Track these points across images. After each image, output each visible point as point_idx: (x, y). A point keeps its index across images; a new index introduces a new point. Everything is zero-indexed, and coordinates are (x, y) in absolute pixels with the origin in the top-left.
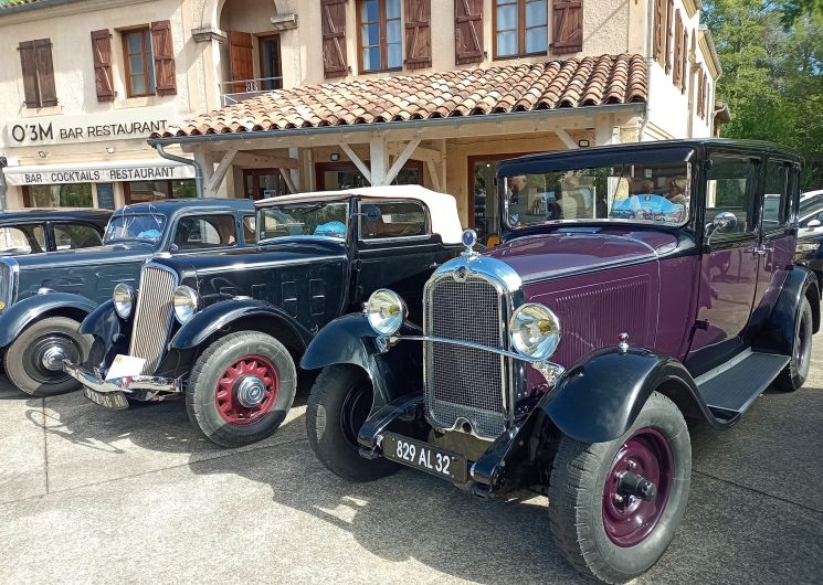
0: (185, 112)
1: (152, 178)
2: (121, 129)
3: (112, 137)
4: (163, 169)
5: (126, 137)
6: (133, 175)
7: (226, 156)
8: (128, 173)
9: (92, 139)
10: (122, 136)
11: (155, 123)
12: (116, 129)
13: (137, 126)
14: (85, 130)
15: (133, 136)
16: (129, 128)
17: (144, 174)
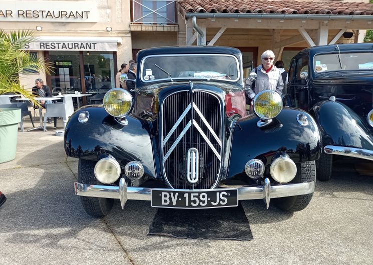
0: (104, 8)
1: (77, 50)
2: (49, 14)
3: (40, 19)
4: (87, 44)
5: (54, 20)
6: (60, 47)
7: (220, 31)
8: (56, 45)
9: (21, 19)
10: (49, 19)
11: (80, 12)
12: (45, 14)
13: (65, 13)
14: (15, 13)
15: (59, 20)
16: (57, 14)
17: (70, 47)
